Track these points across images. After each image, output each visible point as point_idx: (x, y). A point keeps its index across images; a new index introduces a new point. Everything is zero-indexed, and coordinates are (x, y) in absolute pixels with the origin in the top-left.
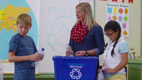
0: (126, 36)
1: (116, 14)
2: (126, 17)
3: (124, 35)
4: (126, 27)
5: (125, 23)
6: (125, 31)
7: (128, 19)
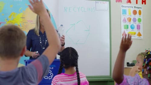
0: (141, 37)
1: (131, 16)
2: (140, 18)
3: (139, 37)
4: (140, 29)
5: (139, 24)
6: (139, 32)
7: (142, 20)
